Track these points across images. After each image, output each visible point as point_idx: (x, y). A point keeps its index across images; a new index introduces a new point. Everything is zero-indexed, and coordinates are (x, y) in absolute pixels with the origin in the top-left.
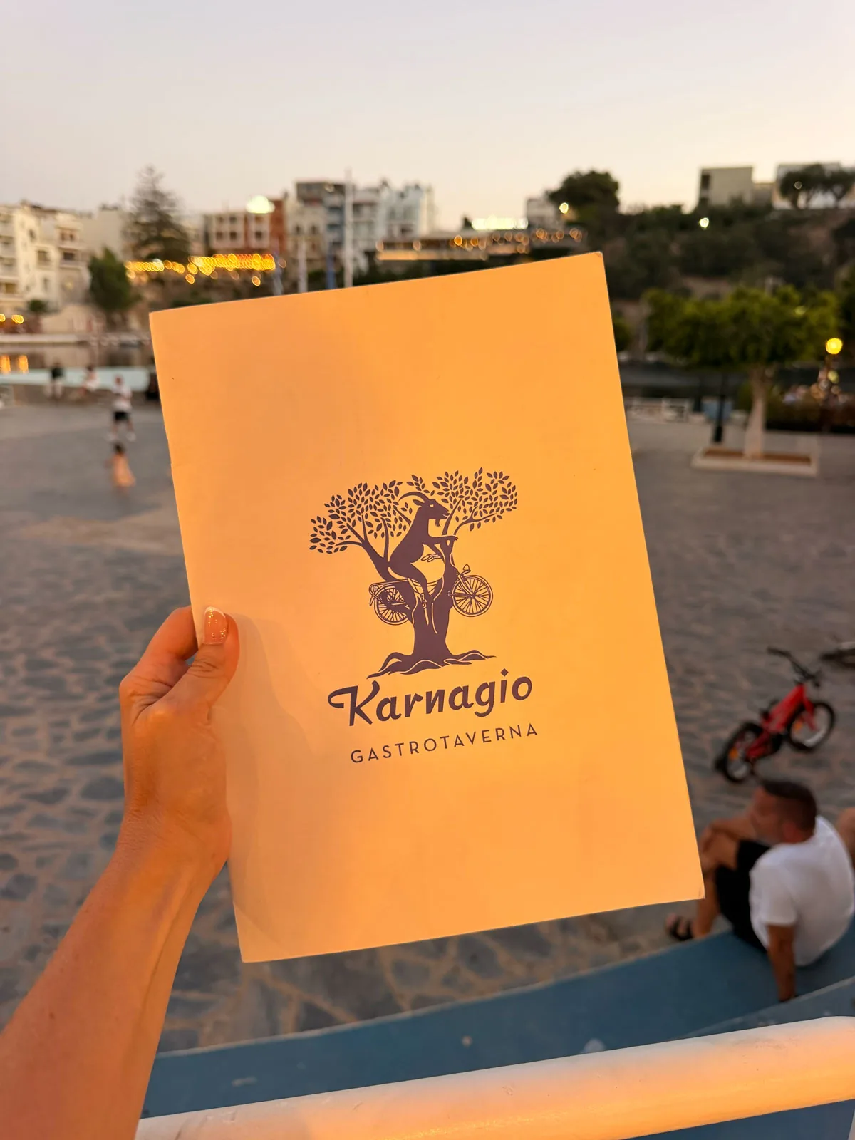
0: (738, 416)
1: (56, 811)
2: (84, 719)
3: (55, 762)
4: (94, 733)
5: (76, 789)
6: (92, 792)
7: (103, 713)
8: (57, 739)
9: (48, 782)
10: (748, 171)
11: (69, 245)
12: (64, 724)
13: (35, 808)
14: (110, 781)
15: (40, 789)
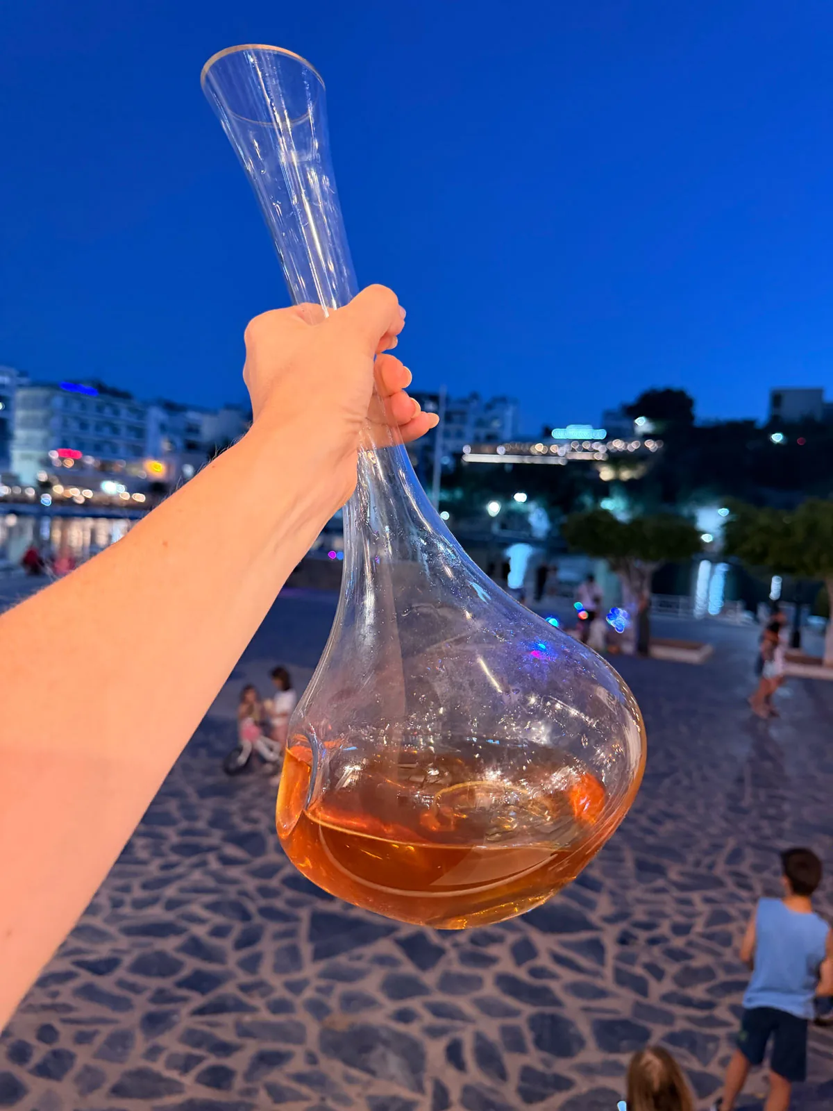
0: (815, 621)
1: (105, 983)
2: (145, 886)
3: (112, 929)
4: (153, 902)
5: (127, 960)
6: (141, 967)
7: (163, 882)
8: (117, 904)
9: (103, 951)
10: (819, 392)
11: (192, 438)
12: (126, 889)
13: (85, 977)
14: (161, 955)
15: (91, 958)
